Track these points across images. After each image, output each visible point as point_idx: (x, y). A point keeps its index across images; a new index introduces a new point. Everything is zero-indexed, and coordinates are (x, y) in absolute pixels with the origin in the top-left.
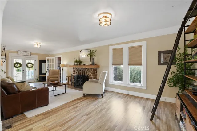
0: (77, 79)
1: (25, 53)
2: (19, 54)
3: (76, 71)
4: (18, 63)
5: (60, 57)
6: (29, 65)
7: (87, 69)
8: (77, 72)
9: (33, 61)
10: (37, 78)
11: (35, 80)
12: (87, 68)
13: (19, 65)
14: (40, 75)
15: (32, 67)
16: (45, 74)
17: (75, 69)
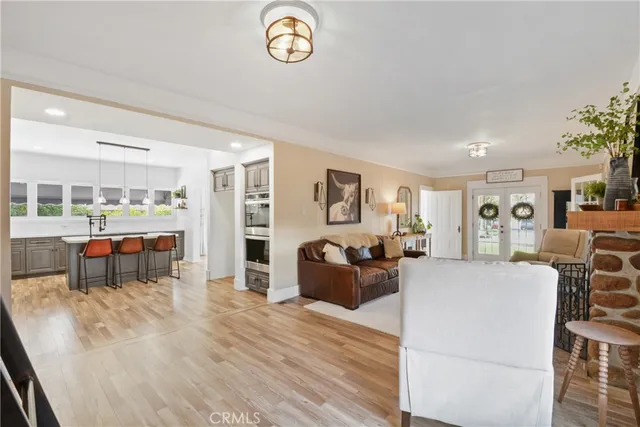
2: (490, 180)
4: (489, 206)
6: (521, 212)
9: (533, 195)
13: (492, 212)
15: (529, 217)
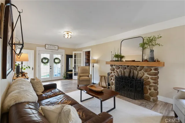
0: (122, 82)
1: (52, 47)
2: (46, 48)
3: (115, 70)
4: (45, 58)
5: (90, 51)
6: (57, 61)
7: (138, 68)
8: (118, 70)
9: (60, 56)
10: (64, 75)
11: (62, 78)
12: (138, 66)
13: (46, 61)
14: (66, 72)
15: (59, 63)
16: (72, 71)
17: (114, 67)
